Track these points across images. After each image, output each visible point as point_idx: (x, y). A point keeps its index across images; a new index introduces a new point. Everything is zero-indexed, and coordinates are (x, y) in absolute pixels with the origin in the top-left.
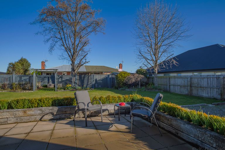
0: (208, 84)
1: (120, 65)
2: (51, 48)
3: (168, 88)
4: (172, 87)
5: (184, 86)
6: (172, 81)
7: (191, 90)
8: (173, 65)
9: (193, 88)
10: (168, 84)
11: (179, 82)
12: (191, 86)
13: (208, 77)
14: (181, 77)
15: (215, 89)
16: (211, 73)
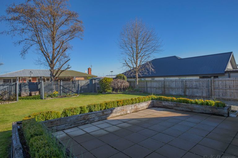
0: (176, 86)
1: (88, 69)
2: (24, 52)
3: (146, 90)
4: (149, 89)
5: (159, 88)
6: (149, 85)
7: (165, 91)
8: (152, 72)
9: (166, 89)
10: (146, 87)
11: (155, 84)
12: (164, 88)
13: (176, 81)
14: (156, 81)
15: (181, 89)
16: (177, 78)
